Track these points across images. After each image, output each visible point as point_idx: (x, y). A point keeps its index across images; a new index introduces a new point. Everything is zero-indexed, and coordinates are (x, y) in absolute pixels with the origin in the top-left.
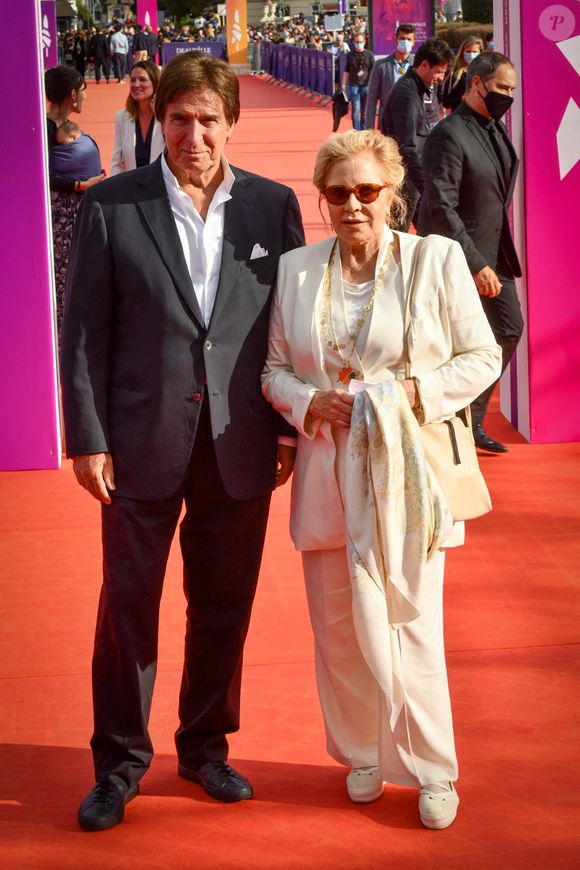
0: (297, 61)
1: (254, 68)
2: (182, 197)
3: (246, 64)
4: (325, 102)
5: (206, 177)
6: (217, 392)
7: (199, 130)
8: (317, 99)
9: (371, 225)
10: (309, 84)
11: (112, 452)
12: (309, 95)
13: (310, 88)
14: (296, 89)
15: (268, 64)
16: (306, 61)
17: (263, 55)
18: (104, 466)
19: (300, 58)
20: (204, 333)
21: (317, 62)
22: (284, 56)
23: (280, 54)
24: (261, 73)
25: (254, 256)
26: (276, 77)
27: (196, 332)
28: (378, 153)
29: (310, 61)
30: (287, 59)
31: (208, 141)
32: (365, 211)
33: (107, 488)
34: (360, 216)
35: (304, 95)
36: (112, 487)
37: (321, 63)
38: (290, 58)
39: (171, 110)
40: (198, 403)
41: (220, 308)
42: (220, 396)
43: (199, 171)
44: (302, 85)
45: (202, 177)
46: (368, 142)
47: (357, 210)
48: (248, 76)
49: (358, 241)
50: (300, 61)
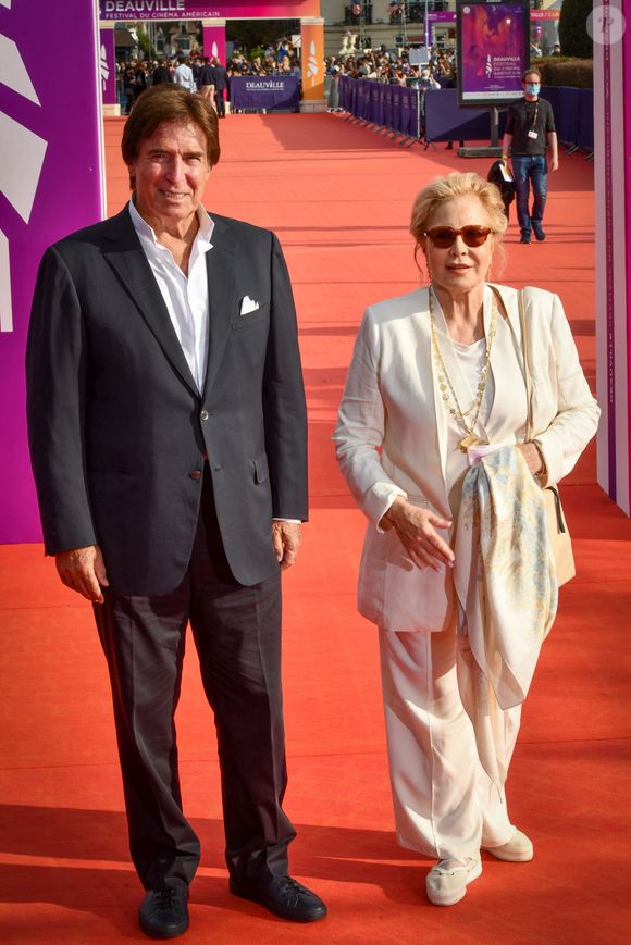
0: (379, 97)
1: (331, 105)
2: (159, 250)
3: (322, 101)
4: (409, 142)
5: (183, 226)
6: (219, 466)
7: (182, 169)
8: (400, 139)
9: (477, 271)
10: (392, 123)
11: (101, 545)
12: (391, 135)
13: (393, 127)
14: (378, 129)
15: (346, 101)
16: (389, 97)
17: (342, 91)
18: (95, 561)
19: (382, 94)
20: (200, 402)
21: (401, 99)
22: (365, 92)
23: (361, 90)
24: (339, 111)
25: (244, 311)
26: (356, 115)
27: (191, 402)
28: (483, 197)
29: (392, 97)
30: (368, 96)
31: (191, 182)
32: (472, 255)
33: (100, 585)
34: (467, 261)
35: (386, 135)
36: (106, 583)
37: (405, 100)
38: (371, 94)
39: (149, 146)
40: (198, 482)
41: (214, 373)
42: (221, 471)
43: (177, 218)
44: (384, 124)
45: (180, 225)
46: (473, 186)
47: (464, 254)
48: (324, 114)
49: (462, 288)
50: (382, 97)
